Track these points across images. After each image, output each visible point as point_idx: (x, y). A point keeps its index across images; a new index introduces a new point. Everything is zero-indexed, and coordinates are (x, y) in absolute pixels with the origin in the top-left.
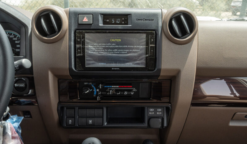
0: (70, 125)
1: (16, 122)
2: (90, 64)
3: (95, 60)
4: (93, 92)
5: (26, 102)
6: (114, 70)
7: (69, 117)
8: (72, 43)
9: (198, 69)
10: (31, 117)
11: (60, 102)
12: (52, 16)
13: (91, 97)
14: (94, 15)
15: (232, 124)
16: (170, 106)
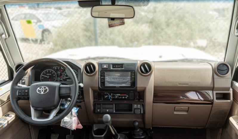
0: (98, 112)
1: (76, 110)
2: (107, 85)
3: (109, 83)
4: (109, 97)
5: (79, 102)
6: (117, 88)
7: (98, 108)
8: (100, 76)
9: (154, 87)
10: (81, 108)
11: (94, 101)
12: (91, 65)
13: (108, 99)
14: (109, 64)
15: (175, 113)
16: (143, 104)
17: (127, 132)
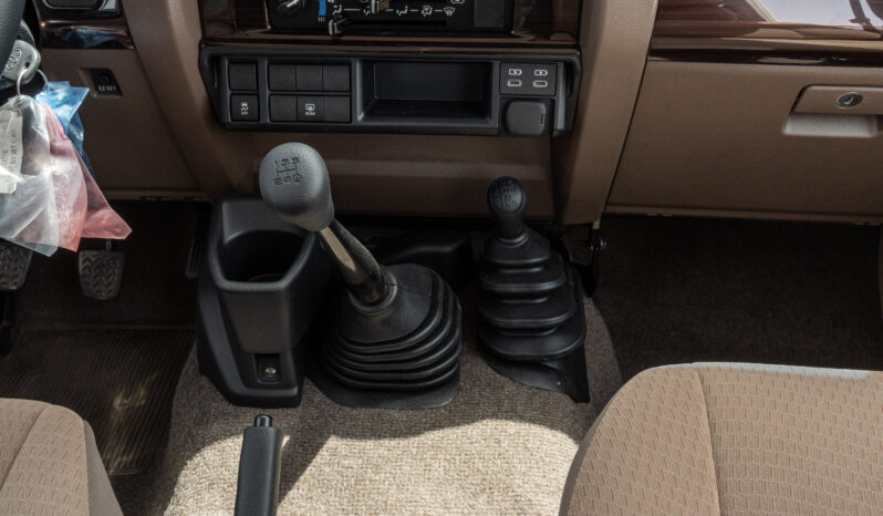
0: (243, 119)
1: (66, 102)
4: (314, 5)
7: (241, 93)
10: (118, 91)
11: (206, 41)
15: (792, 129)
16: (575, 59)
17: (447, 249)
